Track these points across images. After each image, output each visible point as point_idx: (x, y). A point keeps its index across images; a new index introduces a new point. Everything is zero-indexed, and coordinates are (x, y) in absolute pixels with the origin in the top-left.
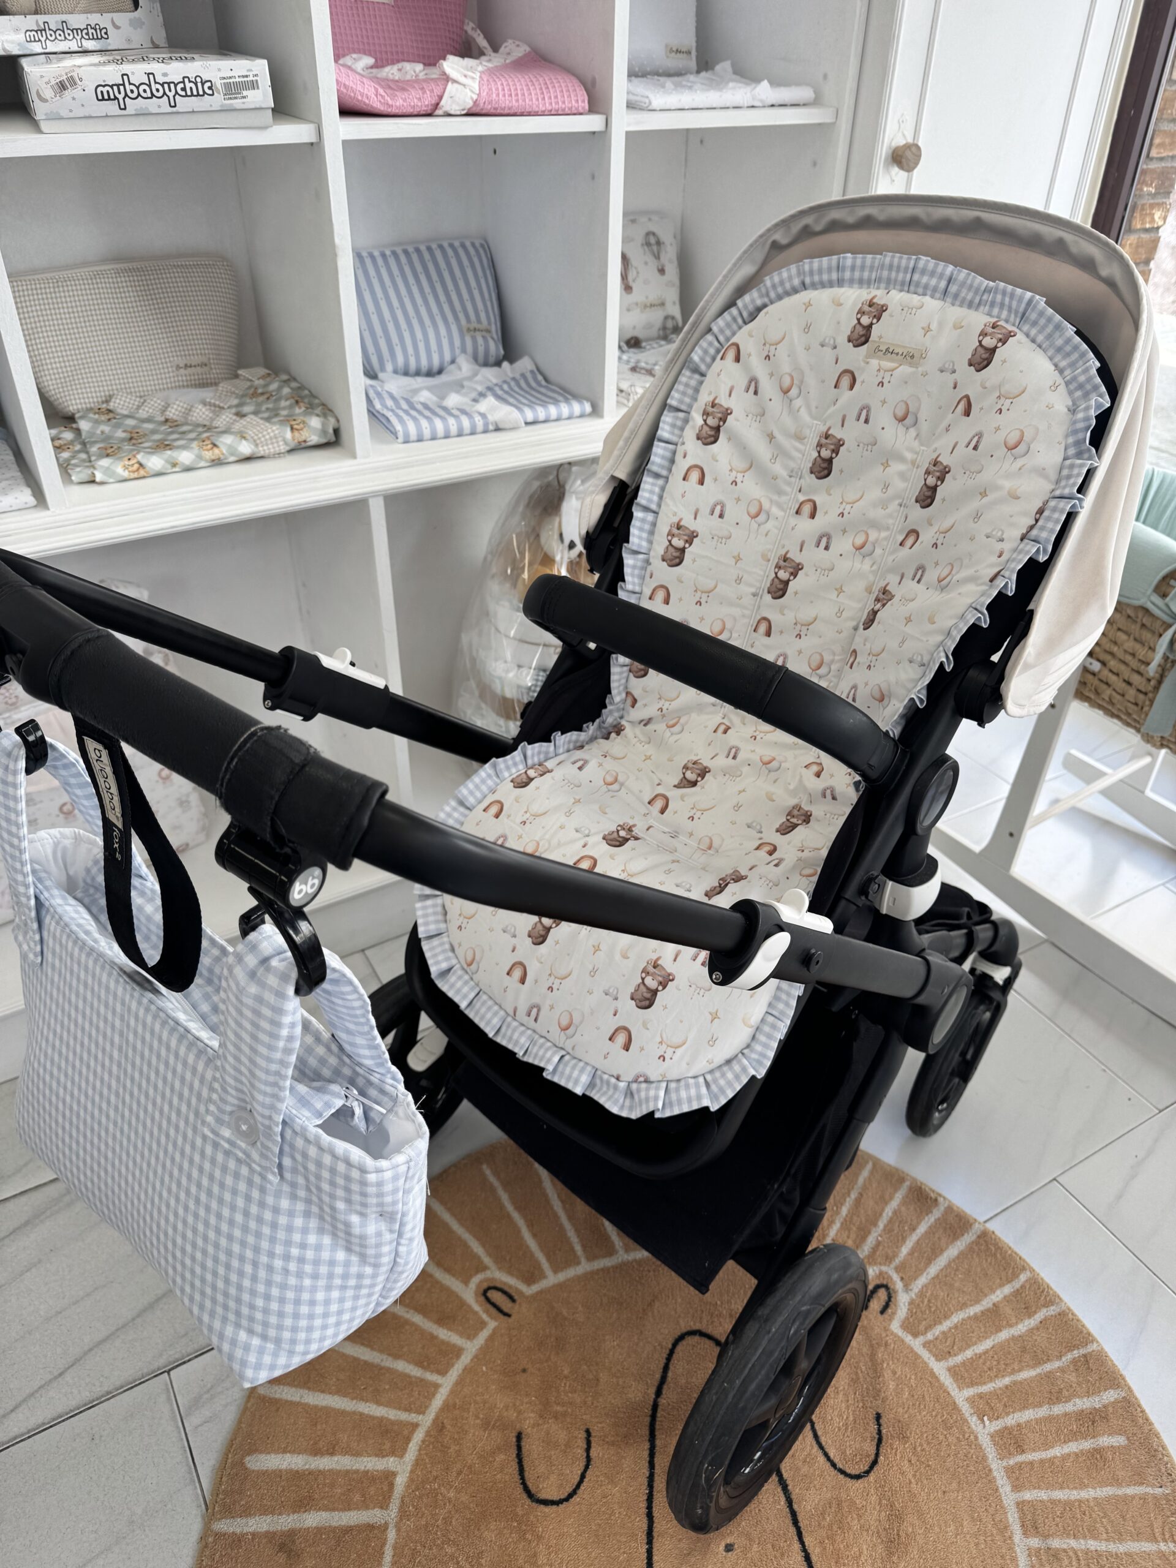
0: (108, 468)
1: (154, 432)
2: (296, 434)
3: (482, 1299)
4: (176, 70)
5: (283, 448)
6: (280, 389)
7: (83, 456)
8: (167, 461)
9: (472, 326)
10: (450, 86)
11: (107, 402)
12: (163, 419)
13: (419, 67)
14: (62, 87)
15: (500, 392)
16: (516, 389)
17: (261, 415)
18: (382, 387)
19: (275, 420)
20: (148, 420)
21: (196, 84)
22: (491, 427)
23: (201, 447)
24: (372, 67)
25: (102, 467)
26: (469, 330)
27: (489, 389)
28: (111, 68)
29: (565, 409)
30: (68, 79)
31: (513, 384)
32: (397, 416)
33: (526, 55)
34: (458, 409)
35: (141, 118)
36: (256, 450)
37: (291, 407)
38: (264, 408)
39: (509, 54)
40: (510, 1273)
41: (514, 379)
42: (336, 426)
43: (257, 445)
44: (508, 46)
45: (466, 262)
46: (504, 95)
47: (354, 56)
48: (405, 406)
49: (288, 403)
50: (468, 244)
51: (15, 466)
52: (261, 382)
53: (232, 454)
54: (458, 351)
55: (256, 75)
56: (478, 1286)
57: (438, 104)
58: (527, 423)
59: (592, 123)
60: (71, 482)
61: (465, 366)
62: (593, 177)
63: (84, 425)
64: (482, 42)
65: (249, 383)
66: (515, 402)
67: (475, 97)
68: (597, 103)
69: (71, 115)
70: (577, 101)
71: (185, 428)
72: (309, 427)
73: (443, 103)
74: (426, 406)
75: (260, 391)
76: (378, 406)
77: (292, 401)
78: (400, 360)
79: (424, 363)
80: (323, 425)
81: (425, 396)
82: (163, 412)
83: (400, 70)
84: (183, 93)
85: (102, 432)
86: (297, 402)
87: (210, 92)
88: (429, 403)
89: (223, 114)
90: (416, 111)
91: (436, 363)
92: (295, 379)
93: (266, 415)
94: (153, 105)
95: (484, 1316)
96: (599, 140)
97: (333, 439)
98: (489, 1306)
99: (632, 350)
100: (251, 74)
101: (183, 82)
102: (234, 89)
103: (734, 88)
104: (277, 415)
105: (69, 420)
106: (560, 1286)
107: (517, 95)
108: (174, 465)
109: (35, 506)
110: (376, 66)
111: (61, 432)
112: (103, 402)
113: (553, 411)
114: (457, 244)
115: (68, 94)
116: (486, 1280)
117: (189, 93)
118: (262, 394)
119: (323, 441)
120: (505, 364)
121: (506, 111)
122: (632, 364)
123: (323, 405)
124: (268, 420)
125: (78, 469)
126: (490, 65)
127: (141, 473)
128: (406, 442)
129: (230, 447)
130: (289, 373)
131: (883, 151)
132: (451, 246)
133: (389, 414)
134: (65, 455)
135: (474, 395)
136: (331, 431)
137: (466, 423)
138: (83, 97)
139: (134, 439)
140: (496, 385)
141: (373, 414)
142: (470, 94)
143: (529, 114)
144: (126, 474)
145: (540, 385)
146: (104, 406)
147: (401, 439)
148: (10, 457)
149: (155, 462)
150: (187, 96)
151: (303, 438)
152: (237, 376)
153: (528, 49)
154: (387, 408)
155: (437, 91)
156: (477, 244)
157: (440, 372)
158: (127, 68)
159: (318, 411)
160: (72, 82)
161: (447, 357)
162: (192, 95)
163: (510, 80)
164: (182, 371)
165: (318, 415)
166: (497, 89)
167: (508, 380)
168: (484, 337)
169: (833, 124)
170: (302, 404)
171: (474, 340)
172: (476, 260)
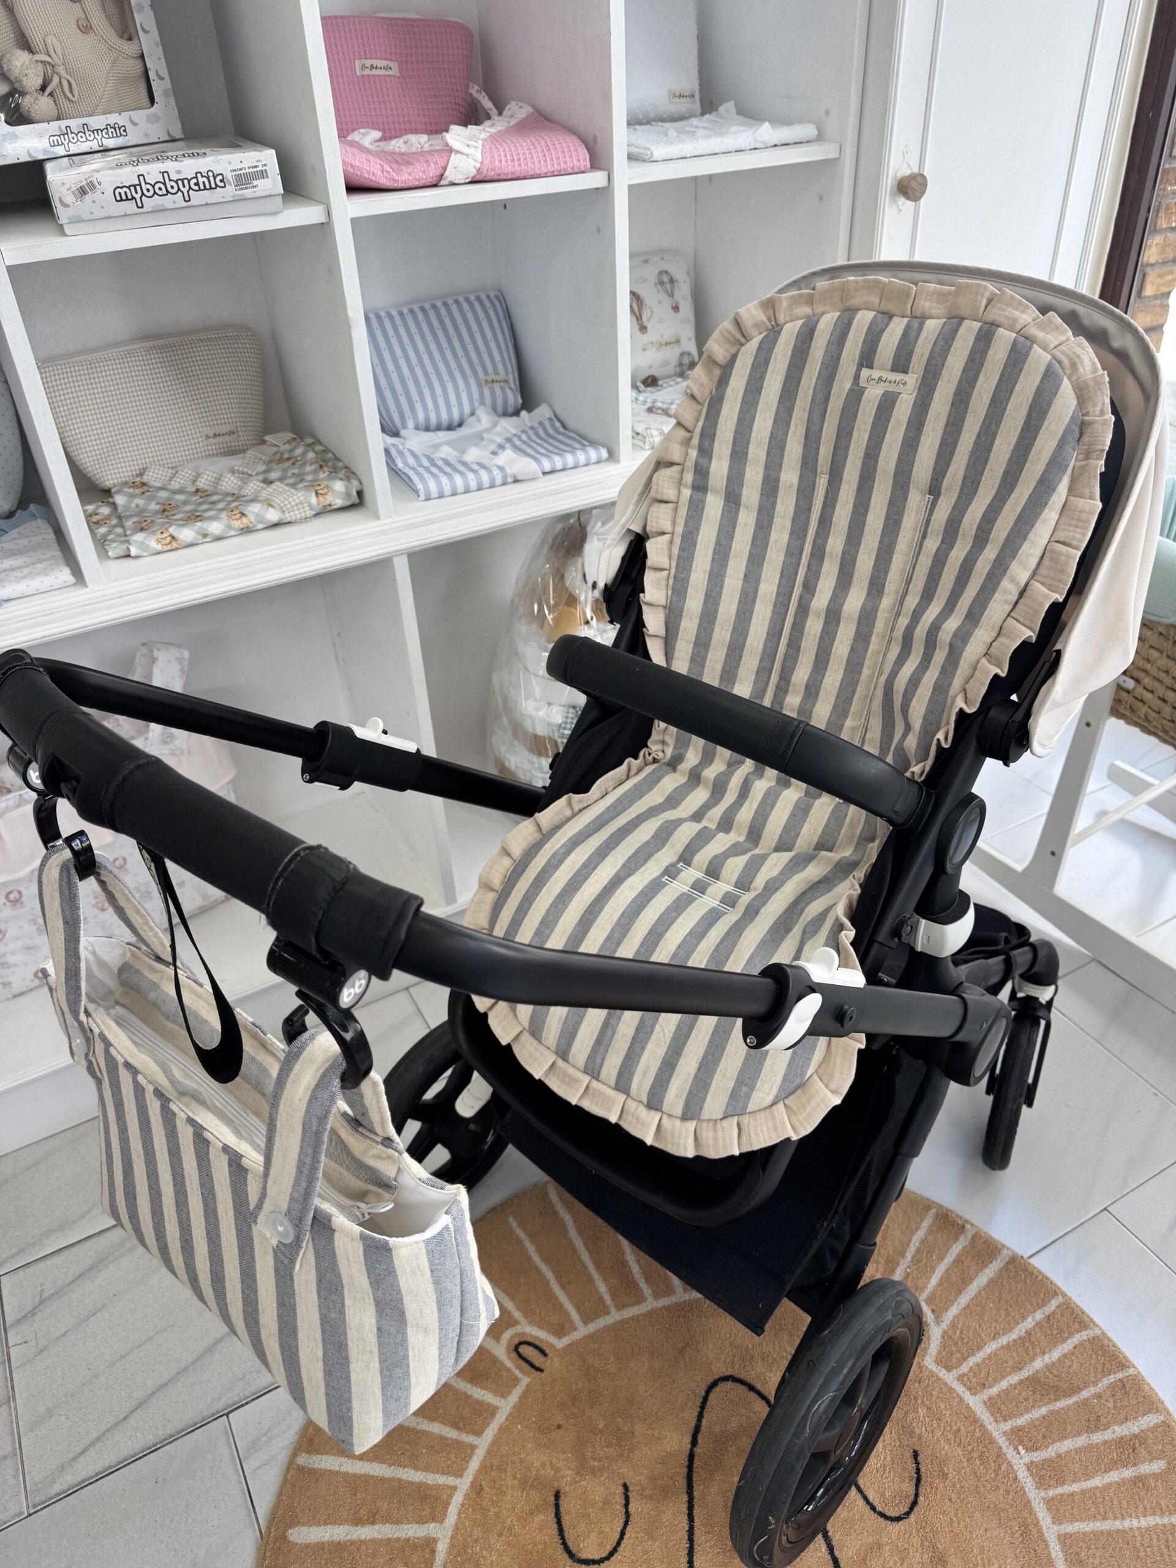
0: (142, 543)
1: (185, 503)
2: (321, 498)
3: (514, 1355)
4: (188, 167)
5: (309, 513)
6: (305, 453)
7: (119, 530)
8: (198, 533)
9: (489, 379)
10: (454, 158)
11: (141, 475)
12: (194, 489)
13: (424, 138)
14: (82, 191)
15: (518, 443)
16: (534, 438)
17: (287, 482)
18: (403, 445)
19: (301, 485)
20: (181, 491)
21: (208, 178)
22: (510, 480)
23: (229, 517)
24: (380, 140)
25: (137, 542)
26: (487, 382)
27: (508, 440)
28: (128, 169)
29: (581, 457)
30: (87, 184)
31: (531, 433)
32: (418, 474)
33: (528, 117)
34: (478, 464)
35: (159, 214)
36: (283, 517)
37: (315, 472)
38: (289, 474)
39: (512, 116)
40: (540, 1327)
41: (532, 428)
42: (360, 488)
43: (283, 512)
44: (512, 107)
45: (481, 315)
46: (506, 161)
47: (362, 131)
48: (426, 463)
49: (312, 468)
50: (483, 297)
51: (55, 546)
52: (287, 447)
53: (260, 522)
54: (476, 404)
55: (265, 165)
56: (509, 1342)
57: (442, 175)
58: (544, 473)
59: (595, 180)
60: (108, 557)
61: (485, 418)
62: (599, 231)
63: (120, 500)
64: (487, 104)
65: (275, 449)
66: (533, 453)
67: (478, 165)
68: (598, 159)
69: (92, 217)
70: (579, 160)
71: (215, 498)
72: (333, 491)
73: (447, 173)
74: (447, 462)
75: (286, 456)
76: (400, 465)
77: (317, 466)
78: (421, 416)
79: (444, 417)
80: (347, 488)
81: (446, 452)
82: (194, 482)
83: (405, 143)
84: (196, 188)
85: (137, 506)
86: (321, 467)
87: (222, 184)
88: (449, 458)
89: (236, 204)
90: (421, 183)
91: (456, 417)
92: (319, 442)
93: (292, 481)
94: (168, 201)
95: (517, 1373)
96: (603, 194)
97: (357, 500)
98: (521, 1362)
99: (649, 389)
100: (260, 164)
101: (196, 177)
102: (244, 180)
103: (735, 133)
104: (302, 480)
105: (106, 493)
106: (591, 1337)
107: (519, 159)
108: (205, 536)
109: (74, 584)
110: (384, 138)
111: (99, 507)
112: (137, 476)
113: (570, 459)
114: (472, 297)
115: (88, 197)
116: (517, 1335)
117: (202, 187)
118: (288, 459)
119: (348, 503)
120: (524, 413)
121: (509, 177)
122: (649, 405)
123: (347, 468)
124: (293, 486)
125: (114, 545)
126: (493, 130)
127: (174, 545)
128: (428, 499)
129: (258, 515)
130: (314, 437)
131: (888, 182)
132: (467, 300)
133: (411, 473)
134: (103, 530)
135: (493, 447)
136: (354, 493)
137: (485, 478)
138: (103, 199)
139: (167, 511)
140: (515, 435)
141: (394, 472)
142: (473, 163)
143: (532, 177)
144: (159, 547)
145: (559, 433)
146: (138, 479)
147: (422, 497)
148: (51, 536)
149: (187, 534)
150: (200, 190)
151: (328, 502)
152: (264, 442)
153: (531, 110)
154: (409, 466)
155: (441, 163)
156: (492, 296)
157: (460, 425)
158: (142, 169)
159: (341, 474)
160: (92, 186)
161: (467, 410)
162: (205, 189)
163: (512, 146)
164: (211, 441)
165: (341, 479)
166: (500, 156)
167: (527, 430)
168: (501, 388)
169: (838, 159)
170: (325, 469)
171: (492, 391)
172: (491, 312)
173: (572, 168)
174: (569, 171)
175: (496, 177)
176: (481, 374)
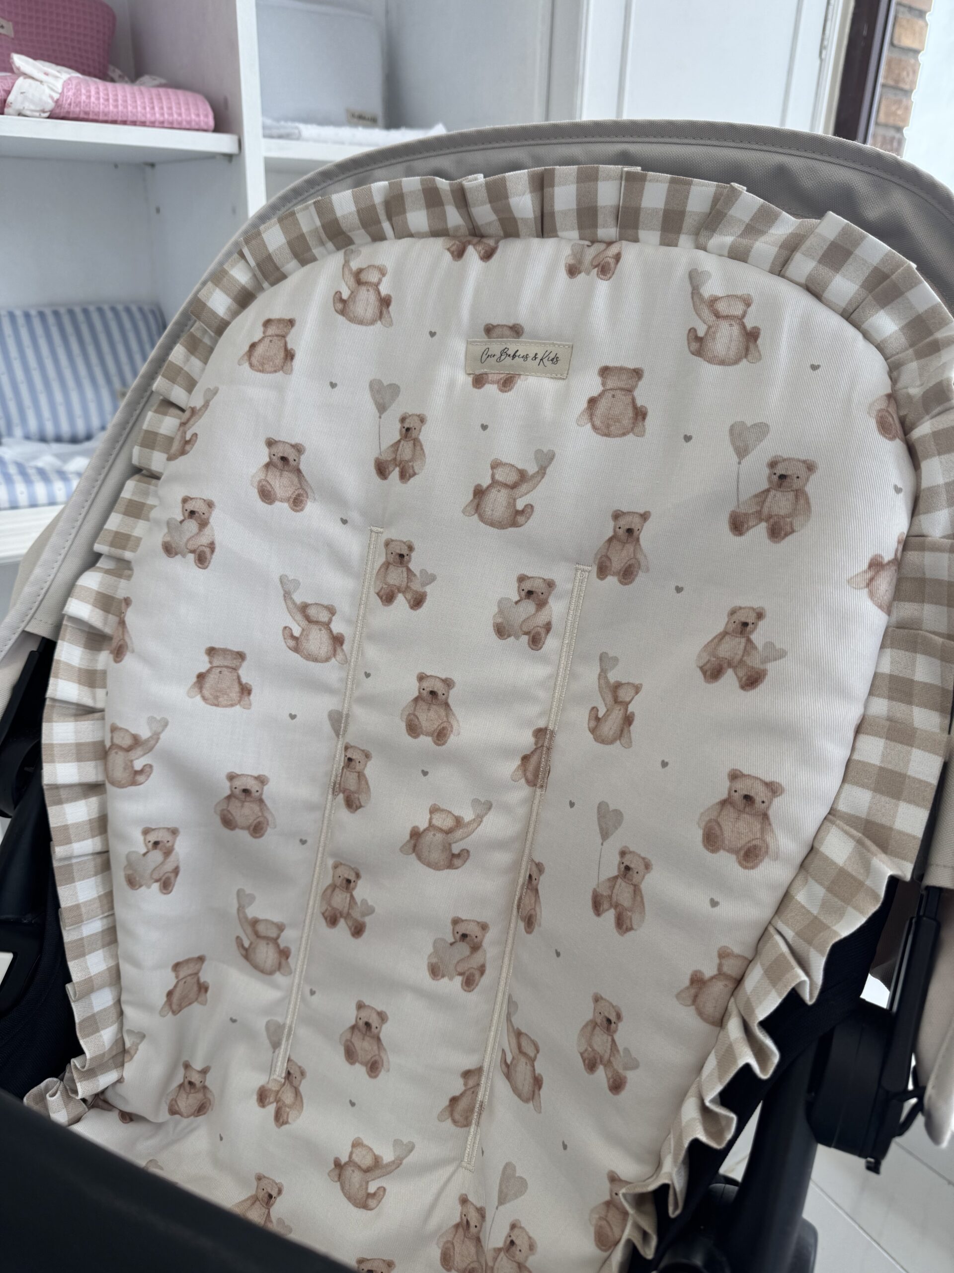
10: (20, 81)
45: (130, 326)
50: (134, 309)
57: (5, 101)
59: (222, 143)
67: (56, 96)
68: (226, 125)
96: (232, 163)
114: (120, 308)
132: (115, 310)
142: (48, 91)
156: (146, 308)
157: (89, 437)
161: (96, 422)
166: (89, 91)
173: (189, 122)
174: (184, 124)
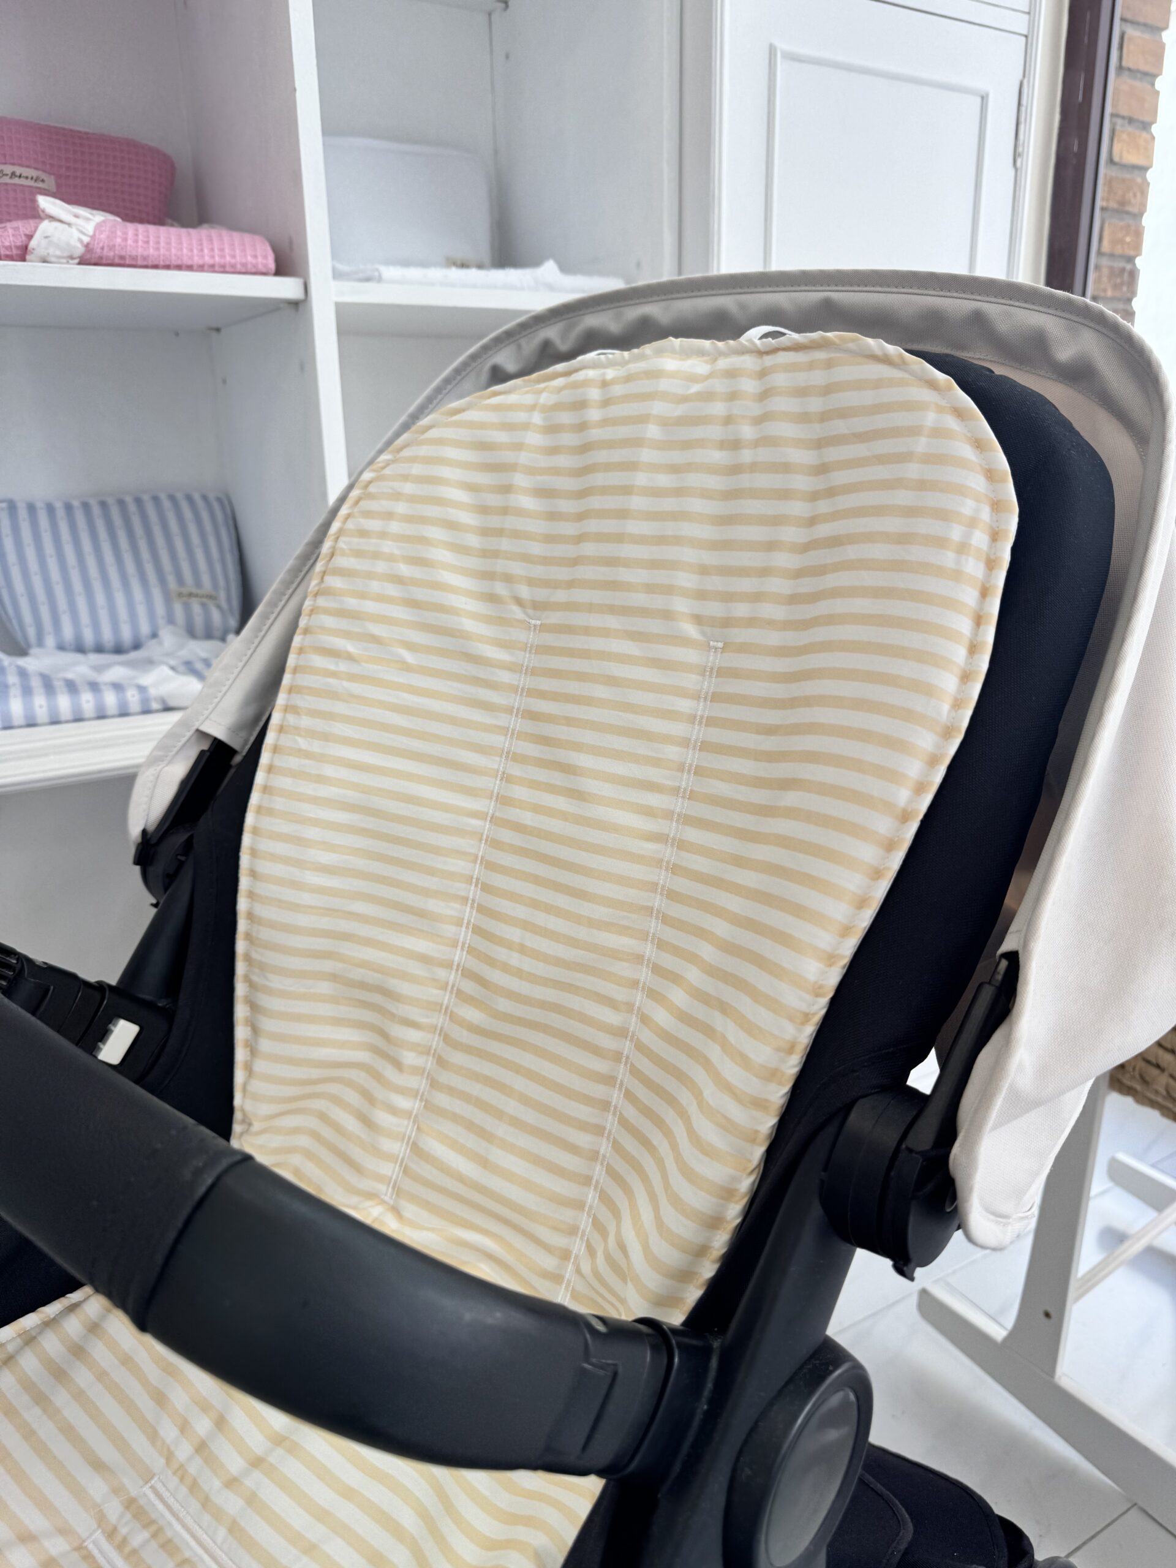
9: (185, 590)
10: (45, 226)
22: (154, 707)
45: (191, 517)
48: (33, 682)
50: (197, 497)
54: (161, 622)
57: (27, 245)
59: (286, 288)
61: (168, 638)
67: (86, 240)
68: (293, 268)
70: (255, 257)
73: (33, 244)
74: (67, 681)
78: (68, 633)
79: (107, 636)
81: (79, 672)
88: (75, 678)
91: (127, 635)
96: (296, 311)
120: (230, 636)
121: (140, 263)
137: (110, 699)
142: (76, 234)
143: (179, 267)
155: (25, 229)
156: (211, 496)
157: (137, 646)
161: (145, 629)
168: (203, 605)
171: (187, 608)
172: (205, 515)
173: (244, 265)
174: (239, 267)
175: (117, 261)
176: (172, 584)
